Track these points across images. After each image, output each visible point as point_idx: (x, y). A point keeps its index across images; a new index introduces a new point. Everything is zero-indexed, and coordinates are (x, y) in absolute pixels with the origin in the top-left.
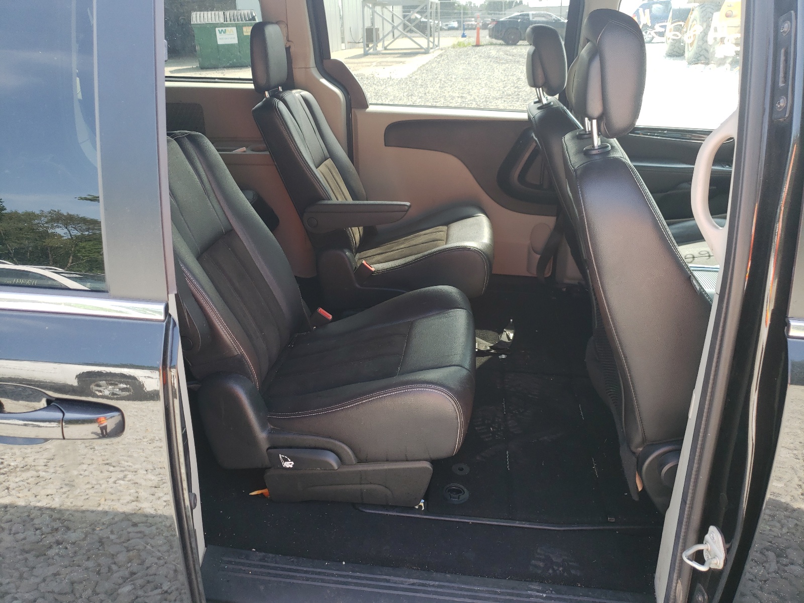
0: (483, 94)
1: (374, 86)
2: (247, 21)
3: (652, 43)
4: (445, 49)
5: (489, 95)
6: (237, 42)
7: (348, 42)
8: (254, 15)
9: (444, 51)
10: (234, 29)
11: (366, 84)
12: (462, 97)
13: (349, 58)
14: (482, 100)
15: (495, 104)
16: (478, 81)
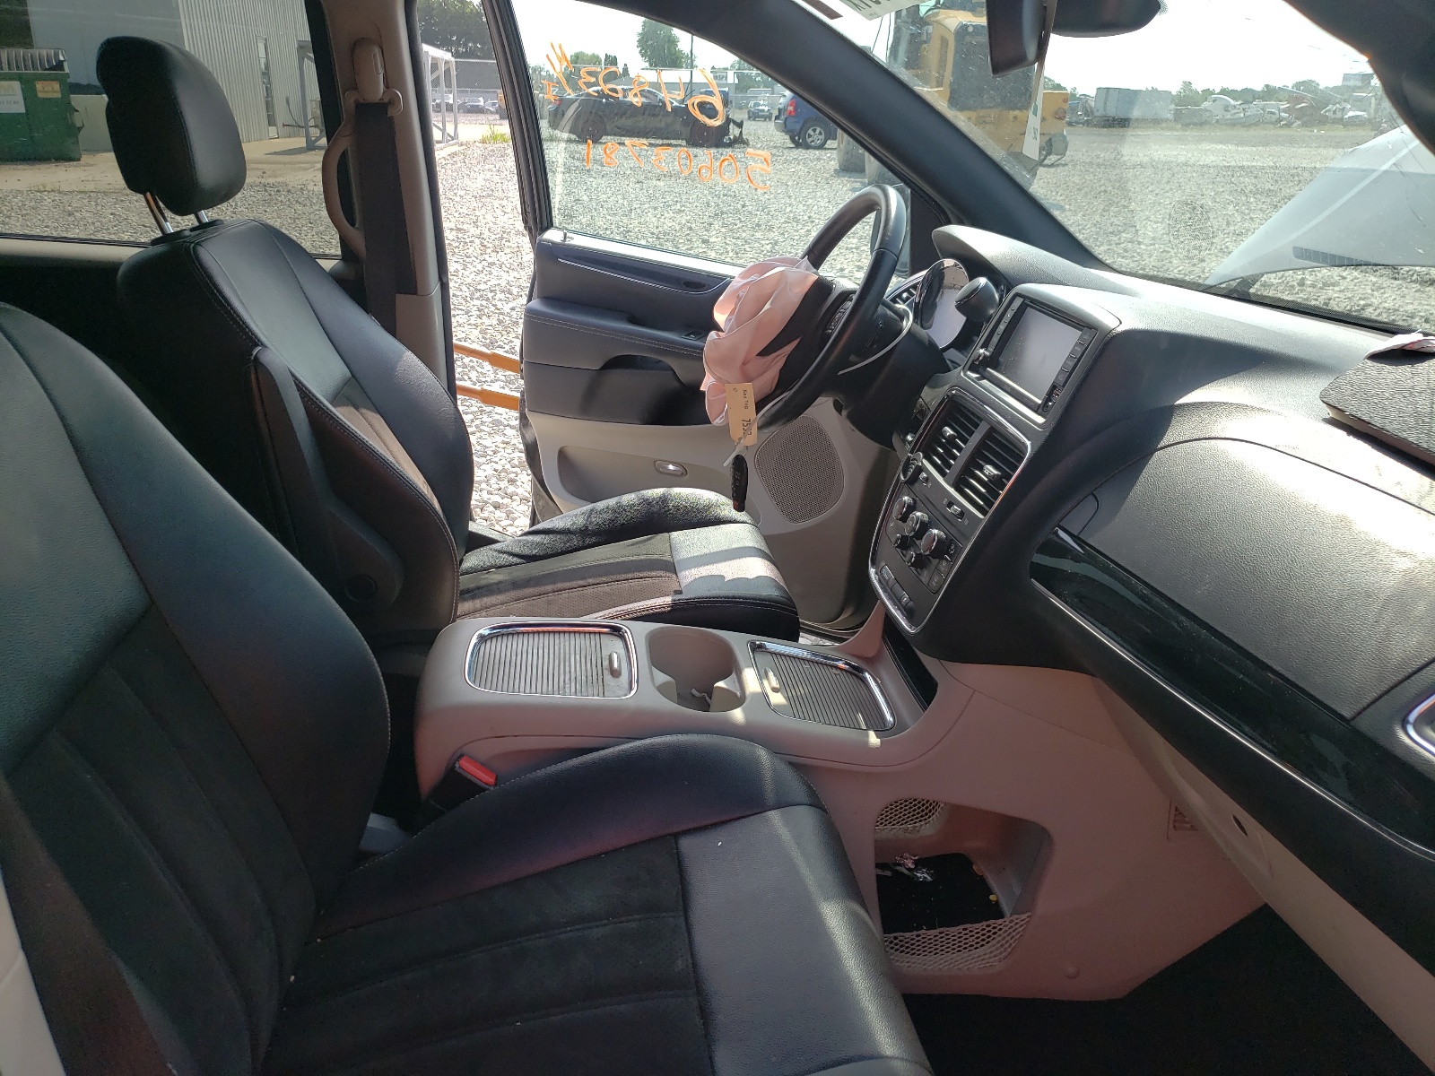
0: (502, 224)
1: (298, 206)
2: (46, 69)
3: (826, 149)
4: (467, 144)
5: (512, 227)
6: (23, 110)
7: (284, 125)
8: (62, 58)
9: (464, 147)
10: (16, 85)
11: (281, 201)
12: (459, 230)
13: (275, 153)
14: (493, 237)
15: (516, 245)
16: (501, 202)
